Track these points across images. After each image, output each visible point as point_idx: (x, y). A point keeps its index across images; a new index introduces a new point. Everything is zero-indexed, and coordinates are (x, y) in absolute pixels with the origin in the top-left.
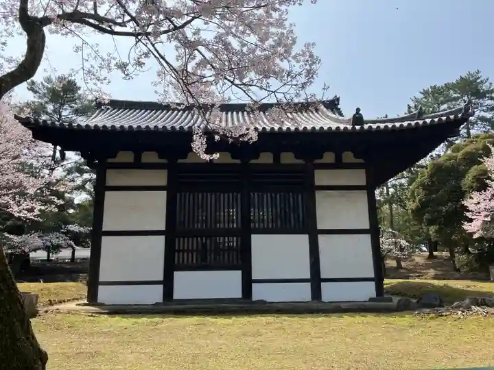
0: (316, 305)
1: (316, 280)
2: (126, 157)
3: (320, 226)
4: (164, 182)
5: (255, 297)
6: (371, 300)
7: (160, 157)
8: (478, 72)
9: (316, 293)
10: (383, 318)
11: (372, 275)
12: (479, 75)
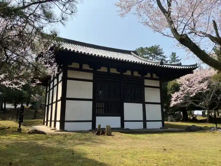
0: (145, 130)
1: (145, 121)
2: (75, 65)
3: (146, 101)
4: (91, 78)
5: (126, 127)
6: (161, 128)
7: (90, 67)
8: (159, 46)
9: (145, 126)
10: (164, 135)
11: (161, 120)
12: (159, 47)
